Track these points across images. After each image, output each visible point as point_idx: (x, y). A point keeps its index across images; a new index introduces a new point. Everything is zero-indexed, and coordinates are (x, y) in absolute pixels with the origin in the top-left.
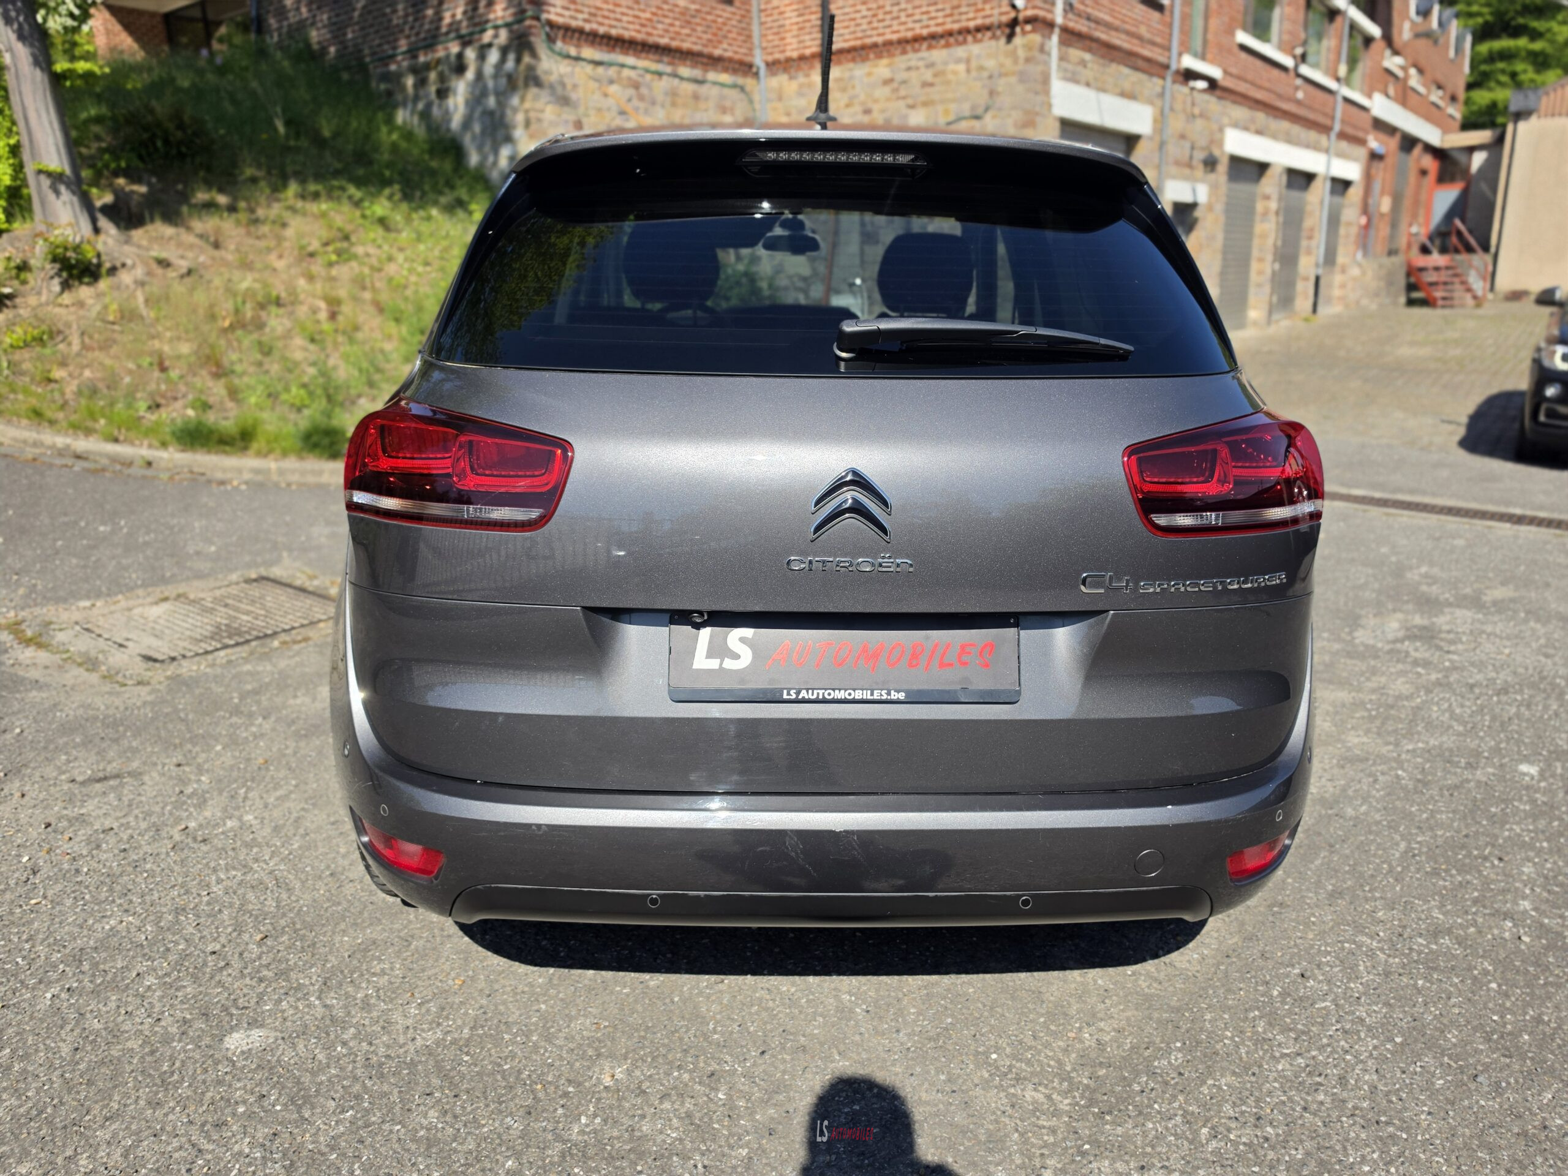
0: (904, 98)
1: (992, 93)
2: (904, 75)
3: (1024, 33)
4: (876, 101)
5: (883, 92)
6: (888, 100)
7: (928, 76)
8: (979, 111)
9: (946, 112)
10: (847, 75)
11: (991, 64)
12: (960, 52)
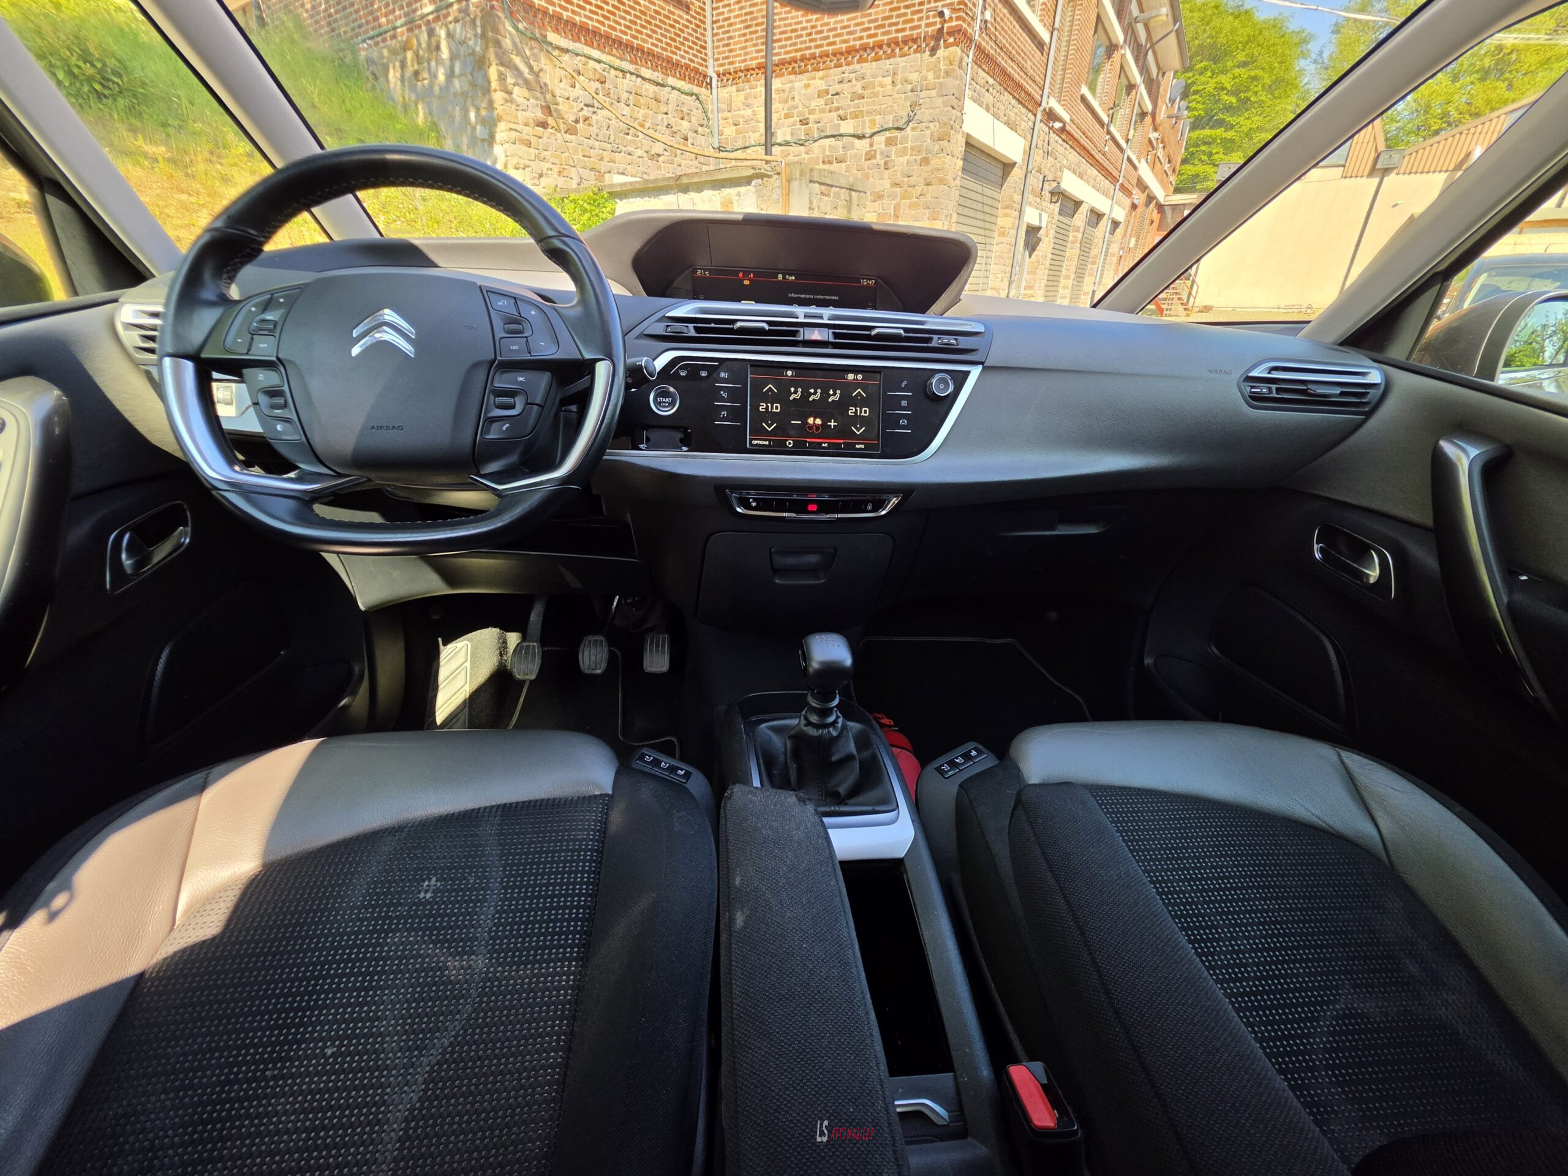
0: (838, 109)
1: (914, 105)
2: (838, 88)
3: (947, 46)
4: (811, 112)
5: (817, 103)
6: (822, 111)
7: (858, 87)
8: (901, 124)
9: (873, 122)
10: (787, 86)
11: (914, 77)
12: (887, 64)
